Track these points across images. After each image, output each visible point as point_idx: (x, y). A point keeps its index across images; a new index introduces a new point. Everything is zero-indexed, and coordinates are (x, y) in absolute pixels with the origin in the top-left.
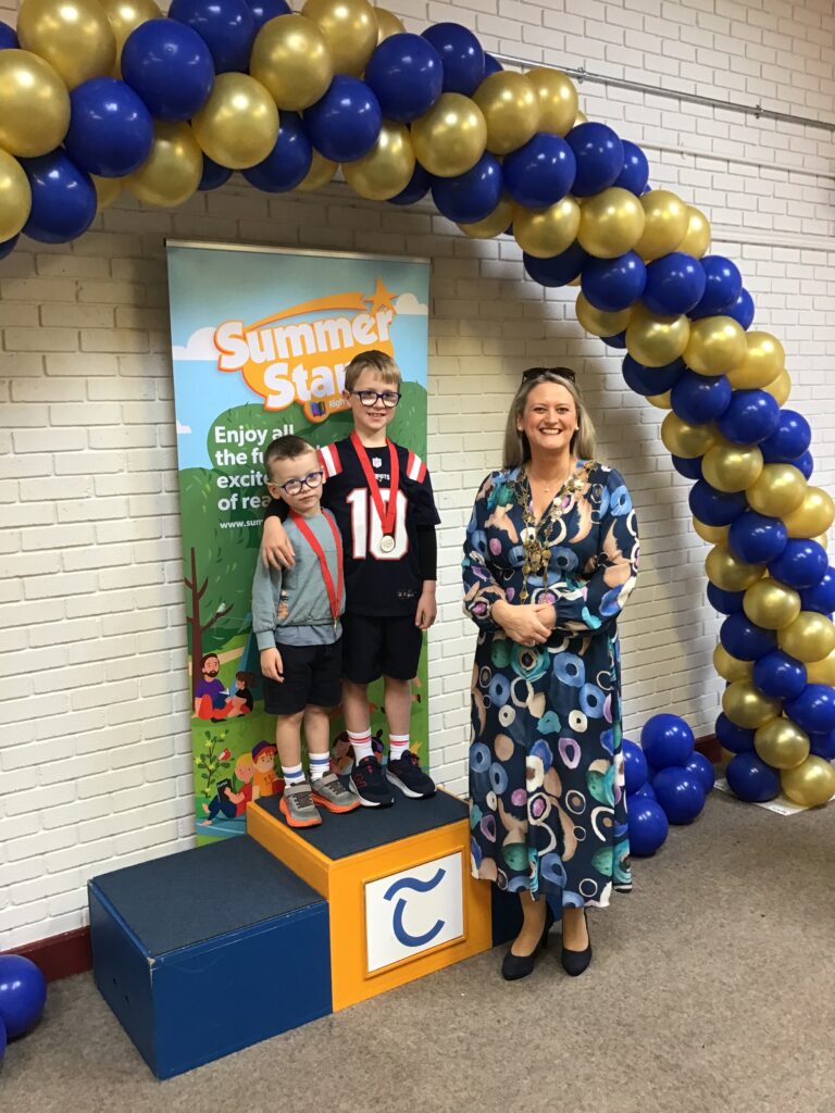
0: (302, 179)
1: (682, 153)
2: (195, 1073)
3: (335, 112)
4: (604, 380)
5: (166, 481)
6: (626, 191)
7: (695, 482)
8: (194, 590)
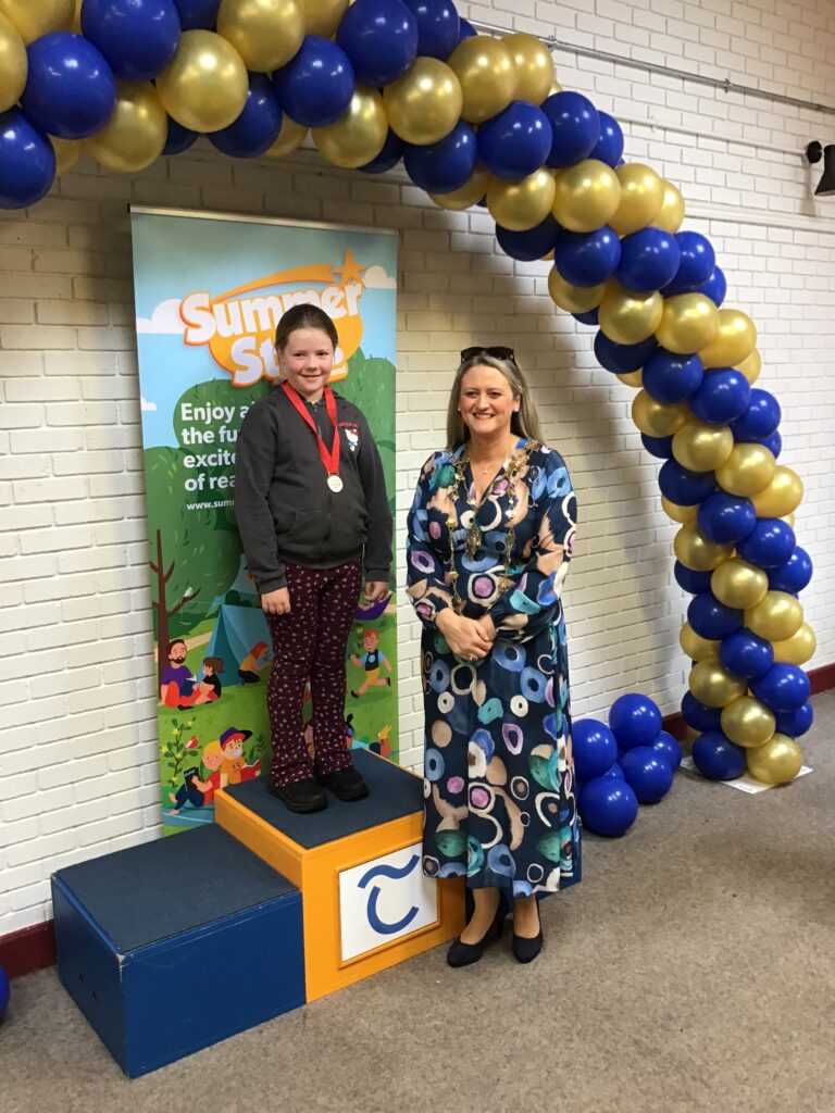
0: (271, 145)
1: (651, 126)
2: (167, 1069)
3: (305, 74)
4: (574, 357)
5: (128, 459)
6: (599, 163)
7: (665, 461)
8: (159, 573)
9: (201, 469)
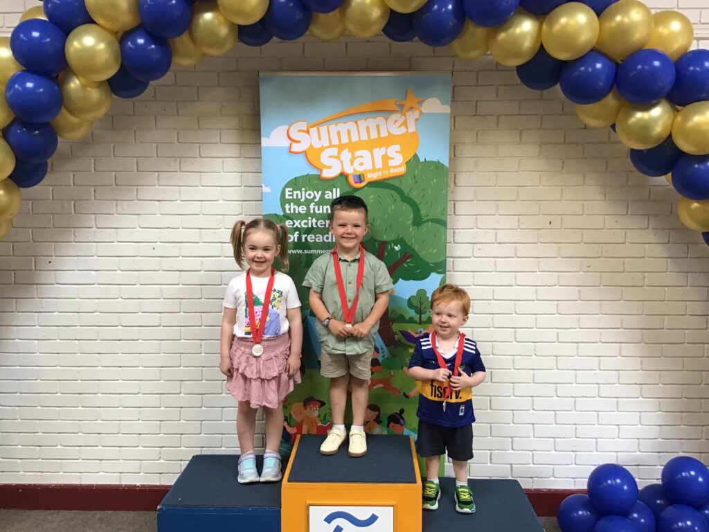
9: (297, 229)
